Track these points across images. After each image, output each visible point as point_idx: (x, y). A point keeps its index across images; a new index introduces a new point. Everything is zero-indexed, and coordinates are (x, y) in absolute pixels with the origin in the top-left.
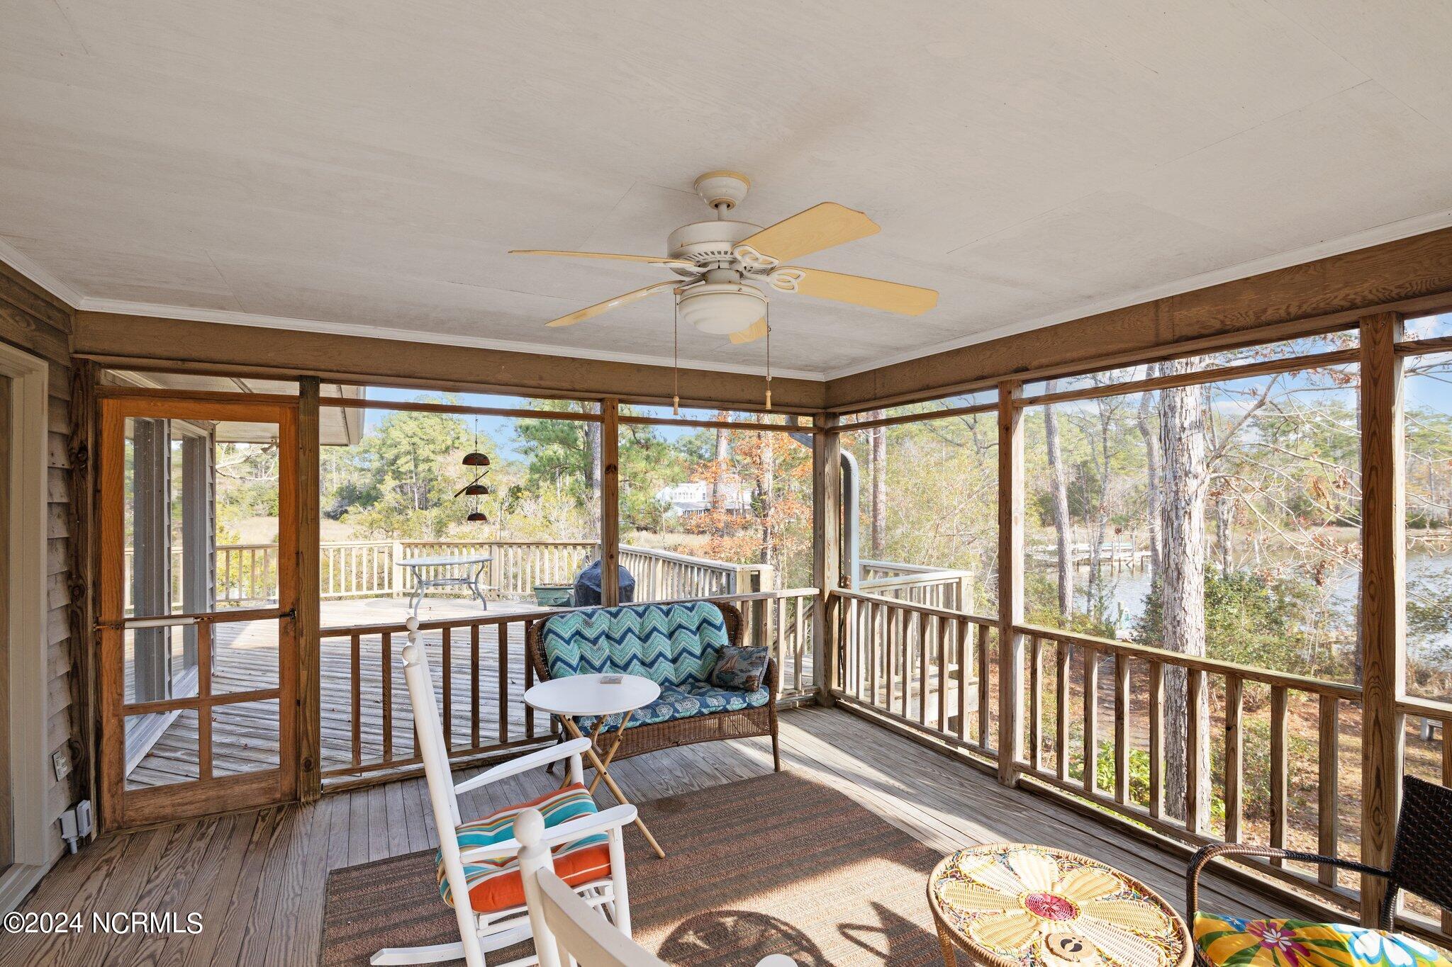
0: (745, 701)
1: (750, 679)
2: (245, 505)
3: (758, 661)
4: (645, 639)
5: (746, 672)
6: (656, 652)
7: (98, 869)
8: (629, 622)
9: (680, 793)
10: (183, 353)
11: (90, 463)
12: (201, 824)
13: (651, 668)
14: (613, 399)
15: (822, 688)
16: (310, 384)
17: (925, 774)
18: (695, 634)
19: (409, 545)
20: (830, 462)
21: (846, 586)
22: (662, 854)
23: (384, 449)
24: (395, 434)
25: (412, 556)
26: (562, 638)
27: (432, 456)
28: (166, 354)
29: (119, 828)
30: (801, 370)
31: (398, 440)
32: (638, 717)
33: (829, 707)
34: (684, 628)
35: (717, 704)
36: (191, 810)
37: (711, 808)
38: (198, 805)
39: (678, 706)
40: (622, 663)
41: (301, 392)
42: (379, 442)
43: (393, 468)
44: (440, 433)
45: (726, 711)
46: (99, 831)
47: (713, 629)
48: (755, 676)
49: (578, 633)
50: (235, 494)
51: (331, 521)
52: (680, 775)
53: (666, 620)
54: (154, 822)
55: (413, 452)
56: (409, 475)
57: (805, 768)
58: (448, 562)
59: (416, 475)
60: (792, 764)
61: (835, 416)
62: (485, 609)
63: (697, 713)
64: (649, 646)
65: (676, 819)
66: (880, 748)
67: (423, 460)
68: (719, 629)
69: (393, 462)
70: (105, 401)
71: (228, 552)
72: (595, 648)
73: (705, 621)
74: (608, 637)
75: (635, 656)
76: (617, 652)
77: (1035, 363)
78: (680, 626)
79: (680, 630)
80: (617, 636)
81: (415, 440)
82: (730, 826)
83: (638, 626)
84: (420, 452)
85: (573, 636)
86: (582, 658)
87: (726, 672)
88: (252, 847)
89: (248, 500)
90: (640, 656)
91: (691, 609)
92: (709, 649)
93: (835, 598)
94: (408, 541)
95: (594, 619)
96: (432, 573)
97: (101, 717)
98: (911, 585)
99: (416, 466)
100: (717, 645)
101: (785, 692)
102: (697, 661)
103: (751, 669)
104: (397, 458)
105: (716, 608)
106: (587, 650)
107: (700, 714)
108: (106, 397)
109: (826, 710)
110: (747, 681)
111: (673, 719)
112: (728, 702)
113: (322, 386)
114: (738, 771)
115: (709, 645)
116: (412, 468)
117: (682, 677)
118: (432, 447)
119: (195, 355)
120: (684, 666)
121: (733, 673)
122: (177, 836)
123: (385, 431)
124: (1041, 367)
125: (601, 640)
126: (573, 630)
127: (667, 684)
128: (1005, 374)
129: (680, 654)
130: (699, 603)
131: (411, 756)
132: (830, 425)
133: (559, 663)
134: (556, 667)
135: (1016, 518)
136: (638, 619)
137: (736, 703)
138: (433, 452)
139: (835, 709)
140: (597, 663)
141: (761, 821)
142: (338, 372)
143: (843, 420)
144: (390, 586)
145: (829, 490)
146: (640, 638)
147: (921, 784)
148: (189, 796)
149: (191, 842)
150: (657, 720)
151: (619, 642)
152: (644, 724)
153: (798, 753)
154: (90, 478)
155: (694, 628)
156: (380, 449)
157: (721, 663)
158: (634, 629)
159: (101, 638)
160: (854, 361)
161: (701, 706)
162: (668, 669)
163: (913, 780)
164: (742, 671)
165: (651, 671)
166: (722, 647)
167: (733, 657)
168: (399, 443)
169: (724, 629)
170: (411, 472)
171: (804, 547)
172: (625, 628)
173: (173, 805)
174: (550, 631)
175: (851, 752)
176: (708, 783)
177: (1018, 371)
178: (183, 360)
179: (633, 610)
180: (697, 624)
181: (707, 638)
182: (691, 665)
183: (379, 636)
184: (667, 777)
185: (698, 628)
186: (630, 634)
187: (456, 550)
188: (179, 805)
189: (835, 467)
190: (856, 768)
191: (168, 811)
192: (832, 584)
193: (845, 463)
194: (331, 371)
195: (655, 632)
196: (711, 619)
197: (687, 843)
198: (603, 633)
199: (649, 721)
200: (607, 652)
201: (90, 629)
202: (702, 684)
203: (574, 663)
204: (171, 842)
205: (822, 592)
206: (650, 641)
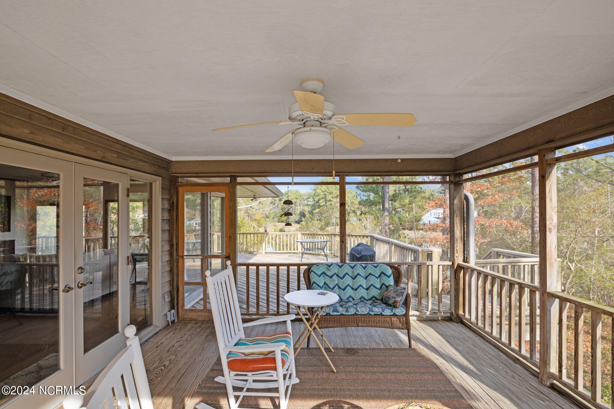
0: (392, 312)
1: (395, 302)
2: (271, 219)
3: (400, 294)
4: (354, 278)
5: (394, 298)
6: (358, 284)
7: (172, 331)
8: (347, 270)
9: (359, 347)
10: (198, 171)
11: (175, 207)
12: (202, 323)
13: (356, 291)
14: (343, 175)
15: (454, 312)
16: (233, 178)
17: (492, 367)
18: (377, 278)
19: (303, 234)
20: (457, 198)
21: (467, 262)
22: (335, 371)
23: (315, 197)
24: (319, 191)
25: (307, 238)
26: (317, 274)
27: (332, 199)
28: (194, 172)
29: (183, 320)
30: (438, 153)
31: (319, 193)
32: (339, 311)
33: (457, 322)
34: (373, 275)
35: (377, 311)
36: (201, 318)
37: (369, 357)
38: (203, 317)
39: (358, 309)
40: (343, 288)
41: (230, 181)
42: (313, 194)
43: (318, 204)
44: (335, 190)
45: (382, 315)
46: (178, 320)
47: (386, 277)
48: (398, 301)
49: (324, 273)
50: (268, 214)
51: (297, 224)
52: (364, 340)
53: (364, 271)
54: (192, 320)
55: (325, 198)
56: (323, 207)
57: (425, 349)
58: (319, 241)
59: (326, 207)
60: (420, 345)
61: (461, 175)
62: (327, 261)
63: (367, 314)
64: (356, 282)
65: (351, 358)
66: (474, 348)
67: (329, 201)
68: (389, 277)
69: (318, 202)
70: (180, 188)
71: (247, 235)
72: (331, 280)
73: (382, 273)
74: (338, 276)
75: (348, 285)
76: (340, 282)
77: (558, 137)
78: (370, 274)
79: (370, 276)
80: (341, 276)
81: (326, 193)
82: (372, 367)
83: (351, 272)
84: (327, 197)
85: (322, 274)
86: (325, 283)
87: (387, 297)
88: (211, 333)
89: (272, 217)
90: (351, 285)
91: (376, 267)
92: (384, 286)
93: (460, 267)
94: (303, 233)
95: (331, 268)
96: (311, 245)
97: (179, 285)
98: (494, 265)
99: (326, 203)
100: (387, 284)
101: (432, 311)
102: (378, 291)
103: (396, 297)
104: (319, 200)
105: (389, 267)
106: (328, 280)
107: (369, 314)
108: (180, 186)
109: (454, 324)
110: (394, 303)
111: (355, 314)
112: (383, 311)
113: (238, 178)
114: (391, 344)
115: (383, 284)
116: (325, 204)
117: (370, 297)
118: (331, 195)
119: (201, 171)
120: (372, 292)
121: (389, 298)
122: (195, 326)
123: (315, 190)
124: (562, 139)
125: (334, 277)
126: (322, 271)
127: (362, 299)
128: (541, 145)
129: (370, 287)
130: (380, 264)
131: (266, 313)
132: (457, 179)
133: (314, 284)
134: (313, 286)
135: (550, 229)
136: (351, 269)
137: (388, 312)
138: (332, 197)
139: (460, 324)
140: (332, 286)
141: (388, 368)
142: (241, 173)
143: (466, 176)
144: (297, 250)
145: (457, 212)
146: (352, 278)
147: (487, 371)
148: (200, 313)
149: (197, 328)
150: (348, 314)
151: (342, 278)
152: (342, 315)
153: (426, 341)
154: (175, 211)
155: (377, 276)
156: (313, 197)
157: (386, 293)
158: (349, 273)
159: (179, 261)
160: (463, 147)
161: (370, 310)
162: (364, 292)
163: (483, 368)
164: (392, 297)
165: (356, 292)
166: (390, 285)
167: (391, 291)
168: (320, 194)
169: (392, 277)
170: (324, 205)
171: (486, 241)
172: (345, 273)
173: (196, 316)
174: (312, 271)
175: (455, 346)
176: (374, 346)
177: (548, 142)
178: (197, 173)
179: (349, 265)
180: (379, 274)
181: (383, 281)
182: (375, 292)
183: (276, 267)
184: (358, 340)
185: (380, 276)
186: (347, 275)
187: (322, 237)
188: (198, 316)
189: (461, 201)
190: (455, 356)
191: (195, 317)
192: (459, 260)
193: (467, 198)
194: (239, 173)
195: (359, 276)
196: (385, 272)
197: (348, 369)
198: (335, 274)
199: (344, 314)
200: (336, 282)
201: (175, 258)
202: (378, 301)
203: (321, 285)
204: (192, 327)
205: (453, 264)
206: (356, 279)
